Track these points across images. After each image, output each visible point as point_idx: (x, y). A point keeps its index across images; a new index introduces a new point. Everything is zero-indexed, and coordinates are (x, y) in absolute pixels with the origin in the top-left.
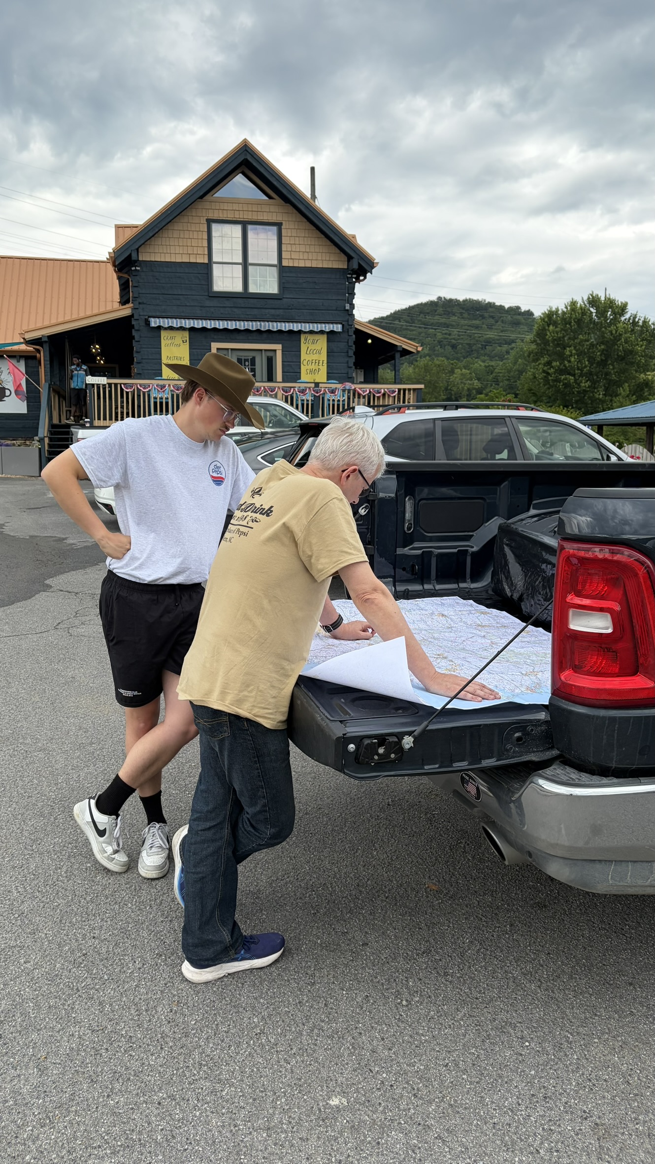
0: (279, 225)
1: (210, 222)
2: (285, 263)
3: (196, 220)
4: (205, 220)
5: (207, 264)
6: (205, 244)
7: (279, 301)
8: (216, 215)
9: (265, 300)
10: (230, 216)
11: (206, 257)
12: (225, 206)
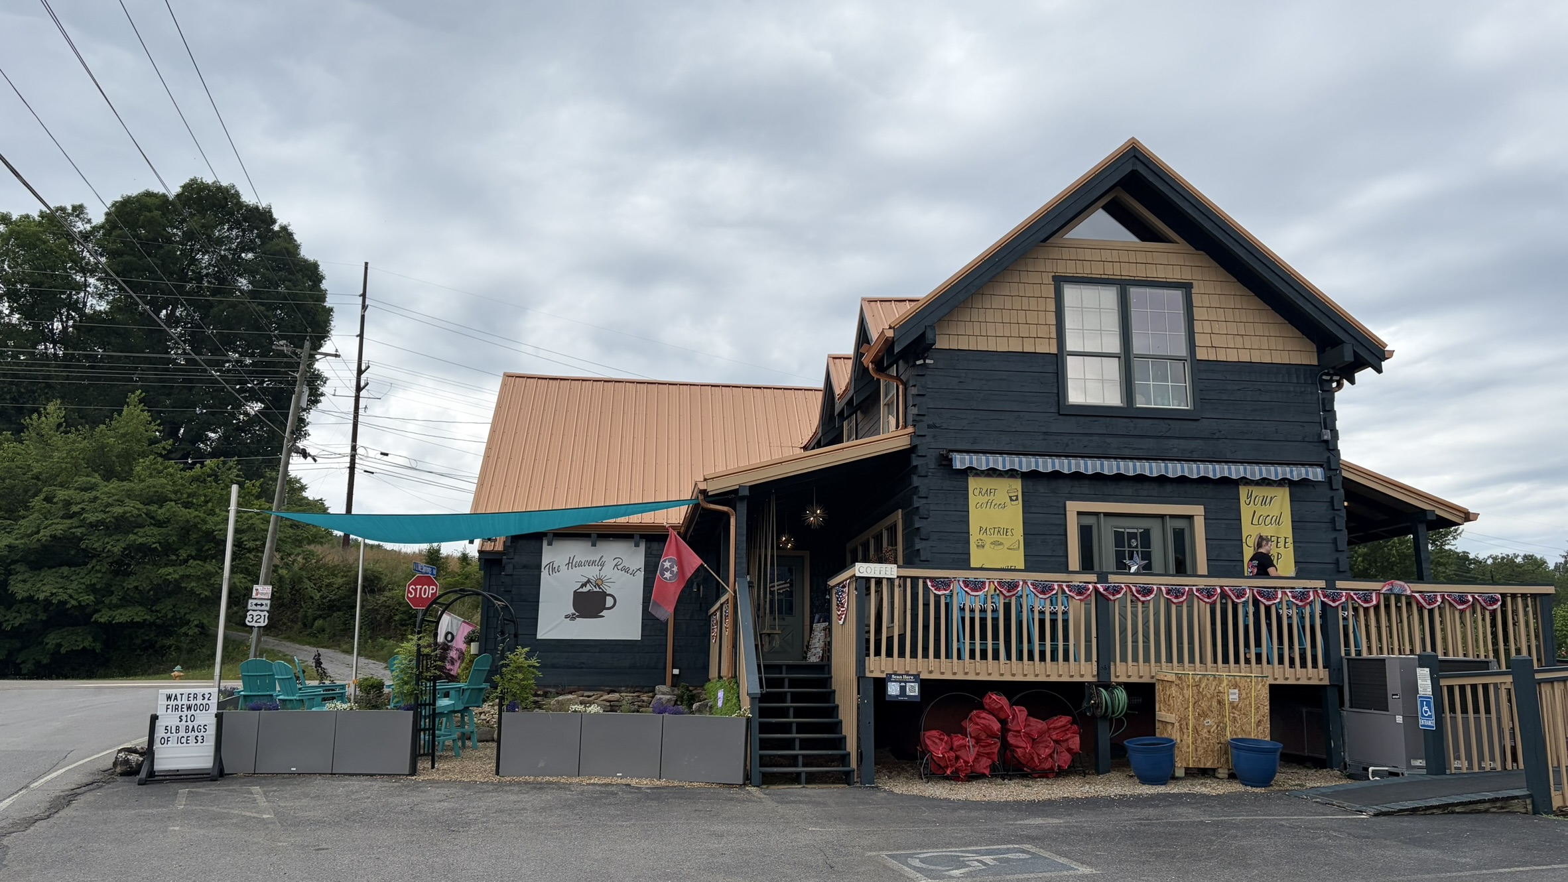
0: (1186, 287)
1: (1060, 281)
2: (1201, 355)
3: (1034, 278)
4: (1051, 279)
5: (1056, 354)
6: (1052, 320)
7: (1196, 423)
8: (1070, 269)
9: (1168, 421)
10: (1097, 271)
11: (1054, 342)
12: (1088, 254)
